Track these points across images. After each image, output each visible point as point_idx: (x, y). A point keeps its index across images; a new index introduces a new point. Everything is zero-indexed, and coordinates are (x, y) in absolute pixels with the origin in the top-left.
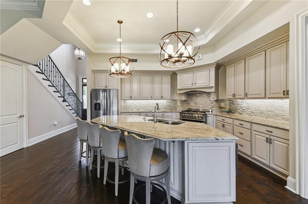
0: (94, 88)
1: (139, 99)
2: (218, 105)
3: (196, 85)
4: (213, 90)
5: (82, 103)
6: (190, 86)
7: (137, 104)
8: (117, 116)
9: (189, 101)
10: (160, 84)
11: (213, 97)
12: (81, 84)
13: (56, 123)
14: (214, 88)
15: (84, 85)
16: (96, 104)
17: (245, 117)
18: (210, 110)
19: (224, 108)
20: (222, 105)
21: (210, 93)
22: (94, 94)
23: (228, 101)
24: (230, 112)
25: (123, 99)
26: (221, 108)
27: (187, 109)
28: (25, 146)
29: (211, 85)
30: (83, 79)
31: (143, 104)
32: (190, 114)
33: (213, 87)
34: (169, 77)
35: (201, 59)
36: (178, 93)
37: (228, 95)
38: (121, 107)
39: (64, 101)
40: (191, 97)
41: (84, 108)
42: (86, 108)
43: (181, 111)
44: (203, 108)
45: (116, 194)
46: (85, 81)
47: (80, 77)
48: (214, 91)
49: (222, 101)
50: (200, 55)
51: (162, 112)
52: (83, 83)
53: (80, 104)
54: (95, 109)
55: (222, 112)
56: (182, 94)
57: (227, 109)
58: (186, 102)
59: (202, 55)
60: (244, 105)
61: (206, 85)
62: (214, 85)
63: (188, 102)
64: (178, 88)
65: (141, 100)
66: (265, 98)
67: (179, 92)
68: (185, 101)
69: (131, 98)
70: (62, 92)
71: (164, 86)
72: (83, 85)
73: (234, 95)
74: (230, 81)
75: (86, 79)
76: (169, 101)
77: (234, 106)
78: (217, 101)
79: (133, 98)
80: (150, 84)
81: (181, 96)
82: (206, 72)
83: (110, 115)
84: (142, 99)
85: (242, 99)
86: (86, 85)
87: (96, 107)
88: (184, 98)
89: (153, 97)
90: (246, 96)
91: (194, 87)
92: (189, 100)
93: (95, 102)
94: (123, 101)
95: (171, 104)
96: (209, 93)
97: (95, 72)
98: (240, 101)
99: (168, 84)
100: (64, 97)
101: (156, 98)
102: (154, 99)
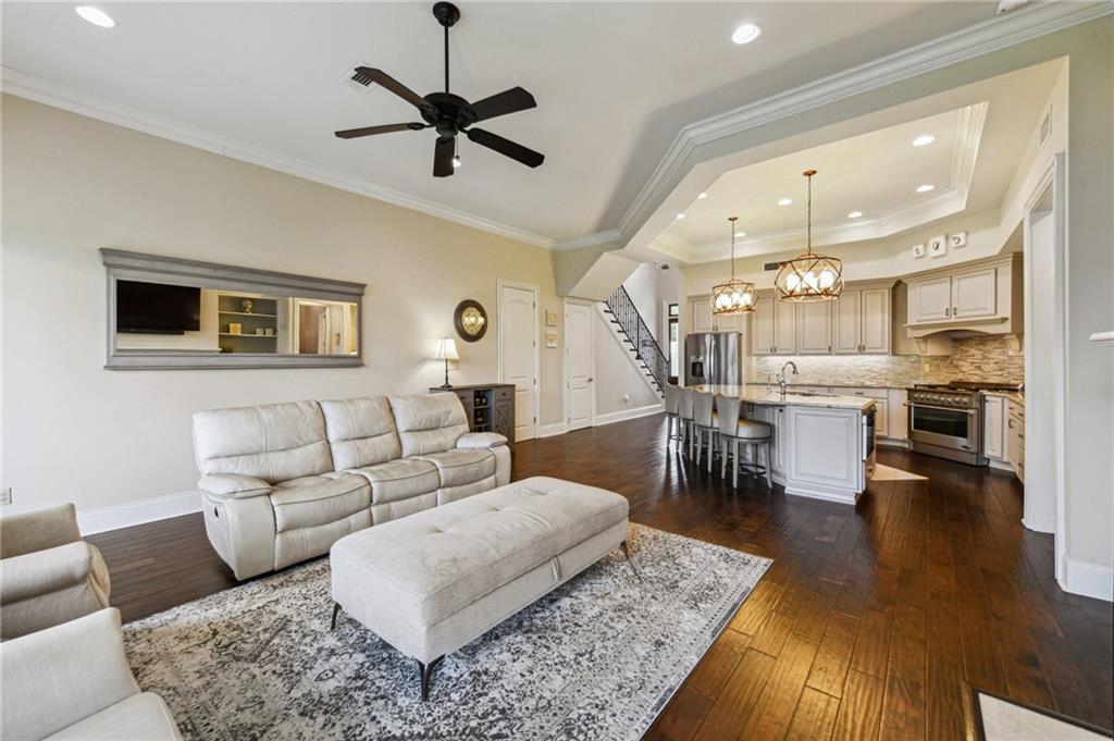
0: (691, 333)
1: (794, 352)
3: (959, 315)
4: (1007, 328)
5: (669, 363)
6: (941, 318)
8: (736, 387)
9: (959, 360)
10: (855, 314)
11: (1015, 348)
12: (666, 318)
13: (627, 397)
14: (1009, 322)
15: (673, 320)
16: (694, 365)
21: (1003, 335)
22: (693, 343)
25: (755, 355)
27: (947, 383)
28: (593, 425)
29: (1000, 315)
30: (670, 306)
31: (808, 367)
32: (957, 394)
33: (1007, 319)
34: (887, 292)
35: (964, 246)
36: (909, 336)
38: (749, 371)
39: (639, 357)
40: (965, 348)
41: (673, 375)
42: (677, 375)
45: (710, 469)
46: (675, 310)
47: (664, 302)
48: (1009, 331)
50: (962, 236)
51: (856, 387)
52: (670, 315)
53: (665, 364)
54: (694, 374)
56: (924, 338)
58: (949, 361)
59: (967, 234)
61: (988, 311)
62: (1008, 314)
63: (955, 362)
64: (910, 323)
67: (912, 333)
68: (941, 358)
69: (774, 351)
70: (635, 341)
72: (671, 321)
75: (676, 305)
76: (884, 358)
79: (778, 352)
80: (827, 315)
81: (924, 346)
82: (986, 277)
83: (726, 383)
84: (801, 355)
86: (676, 321)
87: (695, 371)
89: (833, 348)
91: (953, 320)
92: (958, 356)
93: (693, 359)
94: (755, 358)
96: (1001, 336)
97: (693, 299)
100: (637, 350)
101: (842, 351)
102: (837, 354)
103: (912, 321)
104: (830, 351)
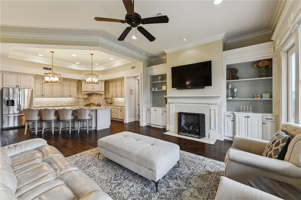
1: (50, 97)
2: (105, 101)
3: (95, 90)
4: (103, 93)
6: (91, 90)
7: (47, 101)
10: (69, 87)
11: (103, 97)
16: (8, 101)
17: (116, 105)
18: (102, 103)
19: (108, 102)
20: (108, 100)
21: (102, 94)
23: (110, 99)
24: (111, 104)
26: (107, 102)
29: (102, 91)
31: (52, 101)
34: (76, 83)
37: (110, 96)
43: (85, 105)
44: (98, 103)
48: (104, 93)
49: (108, 98)
55: (107, 104)
56: (85, 94)
57: (110, 102)
60: (116, 100)
61: (100, 90)
62: (104, 91)
63: (89, 99)
64: (82, 91)
65: (53, 98)
66: (121, 97)
67: (83, 93)
68: (86, 98)
71: (72, 88)
73: (112, 96)
74: (111, 89)
76: (74, 98)
77: (112, 101)
78: (105, 98)
79: (44, 96)
80: (61, 86)
81: (84, 96)
85: (115, 97)
87: (8, 104)
88: (86, 97)
89: (63, 95)
90: (116, 97)
91: (93, 91)
93: (7, 99)
95: (76, 100)
97: (3, 72)
98: (114, 98)
99: (75, 87)
101: (65, 96)
102: (64, 97)
103: (83, 90)
104: (62, 96)
